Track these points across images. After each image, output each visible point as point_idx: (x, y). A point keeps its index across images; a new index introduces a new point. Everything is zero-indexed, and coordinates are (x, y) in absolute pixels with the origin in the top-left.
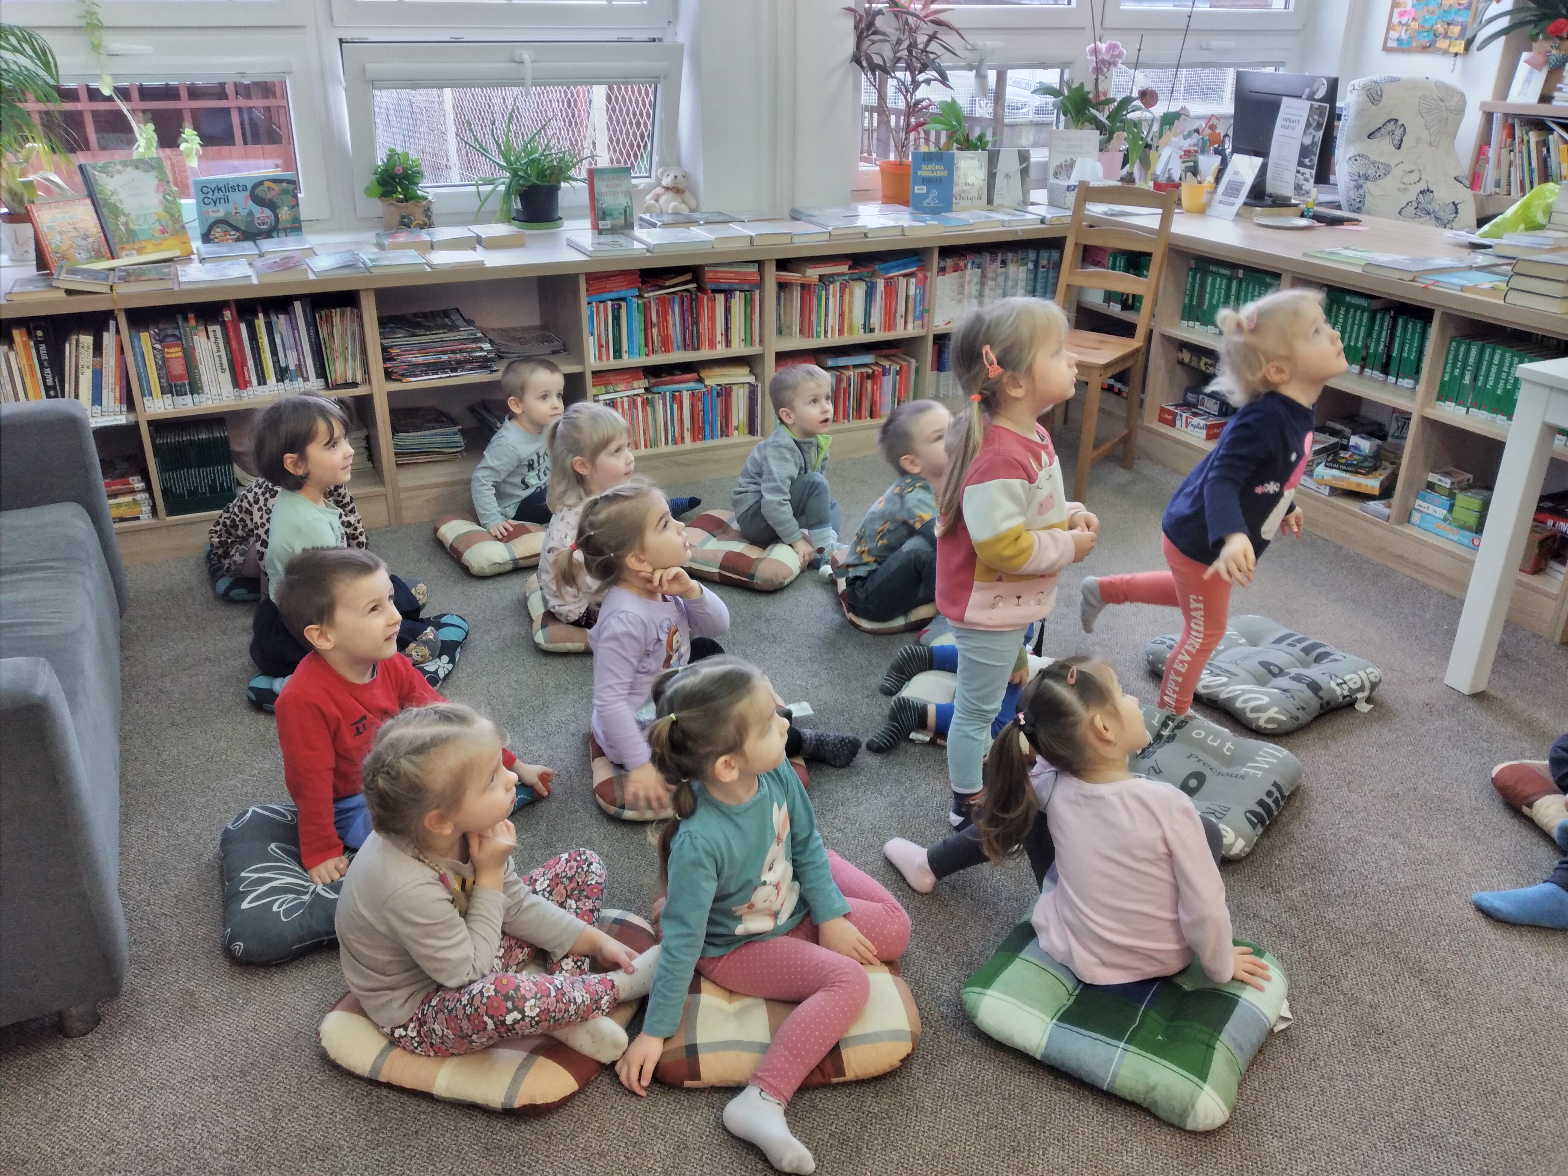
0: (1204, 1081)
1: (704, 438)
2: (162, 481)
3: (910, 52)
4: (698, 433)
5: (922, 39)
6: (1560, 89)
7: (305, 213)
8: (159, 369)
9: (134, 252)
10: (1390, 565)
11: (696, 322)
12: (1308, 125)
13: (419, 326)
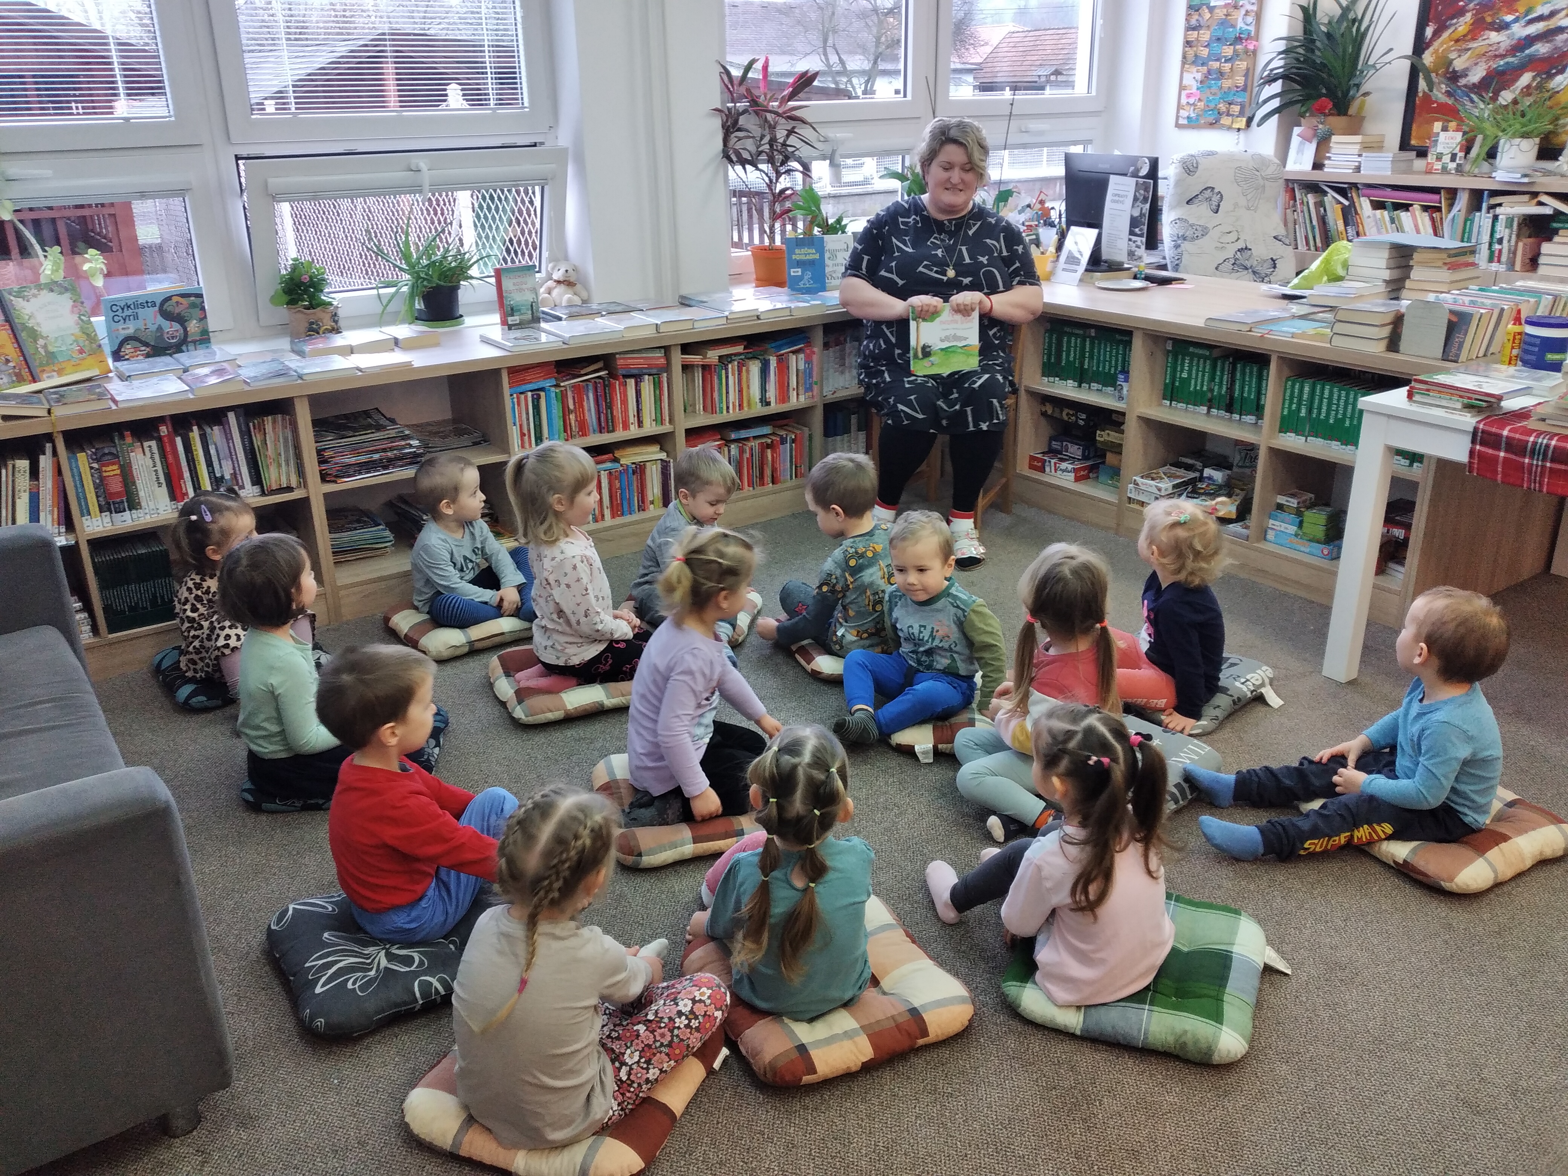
0: (1222, 1024)
1: (622, 515)
2: (103, 599)
3: (771, 146)
4: (617, 510)
5: (781, 134)
6: (1329, 158)
7: (212, 324)
8: (96, 487)
9: (55, 374)
10: (1253, 579)
11: (610, 406)
12: (1135, 199)
13: (345, 428)
